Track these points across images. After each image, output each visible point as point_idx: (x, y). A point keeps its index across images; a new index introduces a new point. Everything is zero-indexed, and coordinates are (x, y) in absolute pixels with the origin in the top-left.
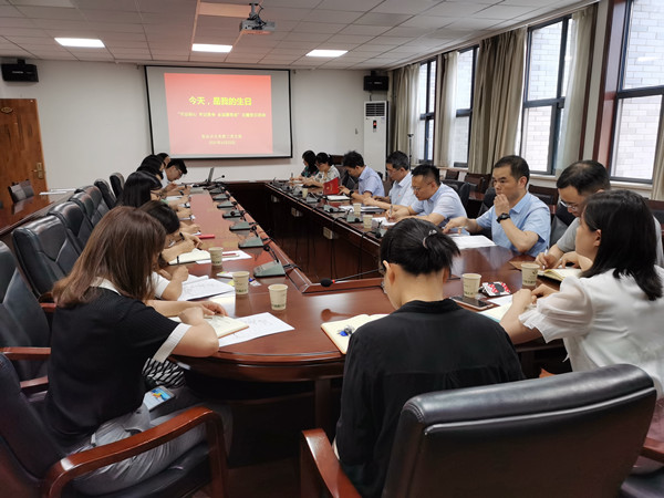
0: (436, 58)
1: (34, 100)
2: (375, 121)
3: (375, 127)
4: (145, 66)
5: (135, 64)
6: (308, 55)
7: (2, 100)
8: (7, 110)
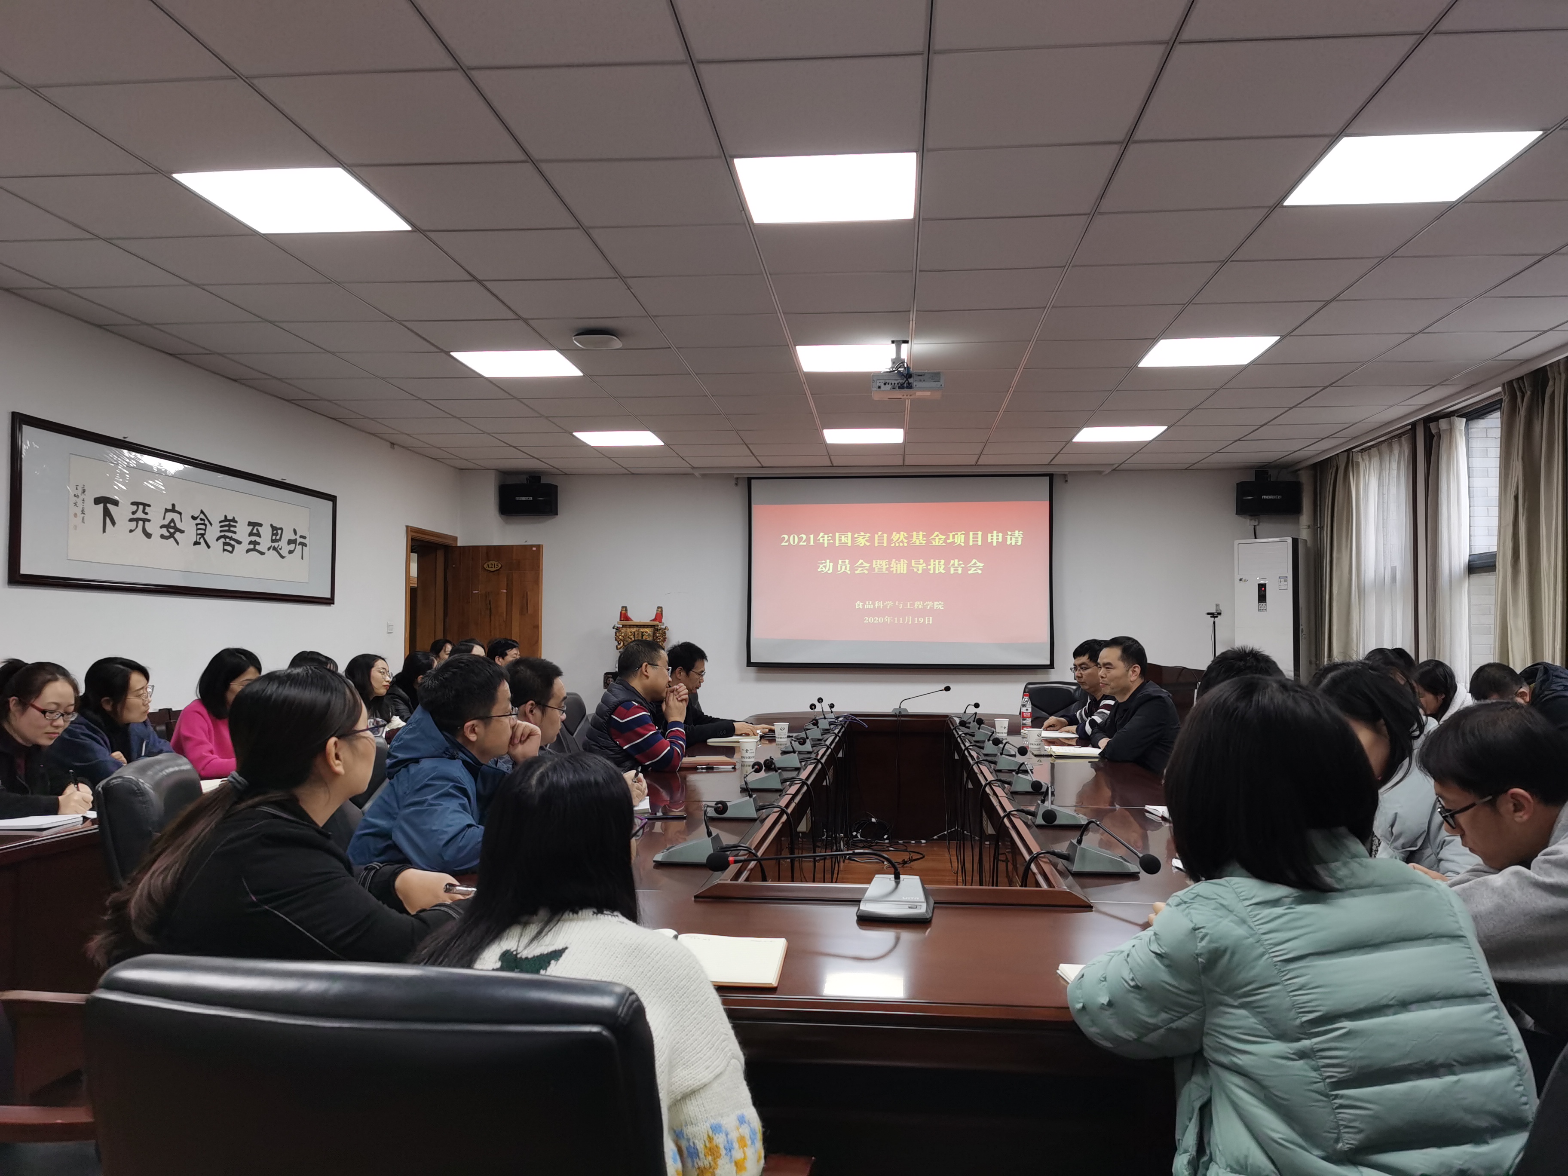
1: (539, 547)
2: (1262, 586)
3: (1262, 598)
4: (749, 480)
5: (730, 476)
6: (1077, 439)
7: (489, 548)
8: (493, 565)
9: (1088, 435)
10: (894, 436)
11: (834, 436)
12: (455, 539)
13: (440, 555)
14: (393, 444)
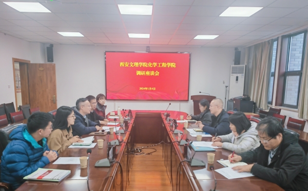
0: (277, 40)
1: (54, 65)
2: (237, 77)
3: (237, 80)
6: (195, 38)
7: (40, 64)
8: (41, 69)
9: (198, 37)
10: (147, 36)
11: (131, 35)
12: (30, 61)
13: (26, 66)
14: (5, 34)
